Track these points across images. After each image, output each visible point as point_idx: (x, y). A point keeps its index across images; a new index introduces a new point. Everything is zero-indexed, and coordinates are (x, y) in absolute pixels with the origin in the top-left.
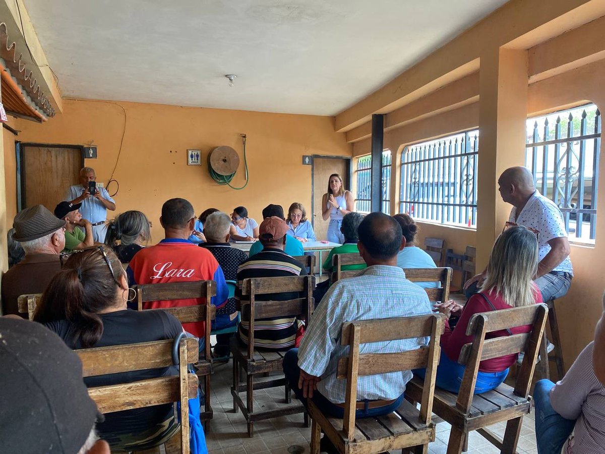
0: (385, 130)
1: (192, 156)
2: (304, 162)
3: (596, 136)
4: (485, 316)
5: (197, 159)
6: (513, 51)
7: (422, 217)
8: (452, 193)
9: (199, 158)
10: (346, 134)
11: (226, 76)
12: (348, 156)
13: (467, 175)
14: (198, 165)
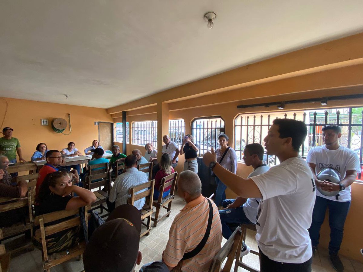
0: (127, 116)
1: (43, 122)
2: (95, 124)
3: (184, 127)
4: (165, 178)
5: (46, 123)
6: (165, 103)
7: (137, 143)
8: (146, 133)
9: (47, 123)
10: (112, 115)
11: (65, 95)
12: (112, 122)
13: (153, 133)
14: (47, 125)
